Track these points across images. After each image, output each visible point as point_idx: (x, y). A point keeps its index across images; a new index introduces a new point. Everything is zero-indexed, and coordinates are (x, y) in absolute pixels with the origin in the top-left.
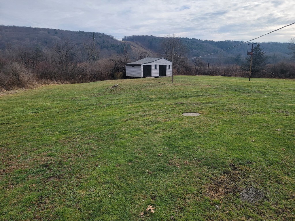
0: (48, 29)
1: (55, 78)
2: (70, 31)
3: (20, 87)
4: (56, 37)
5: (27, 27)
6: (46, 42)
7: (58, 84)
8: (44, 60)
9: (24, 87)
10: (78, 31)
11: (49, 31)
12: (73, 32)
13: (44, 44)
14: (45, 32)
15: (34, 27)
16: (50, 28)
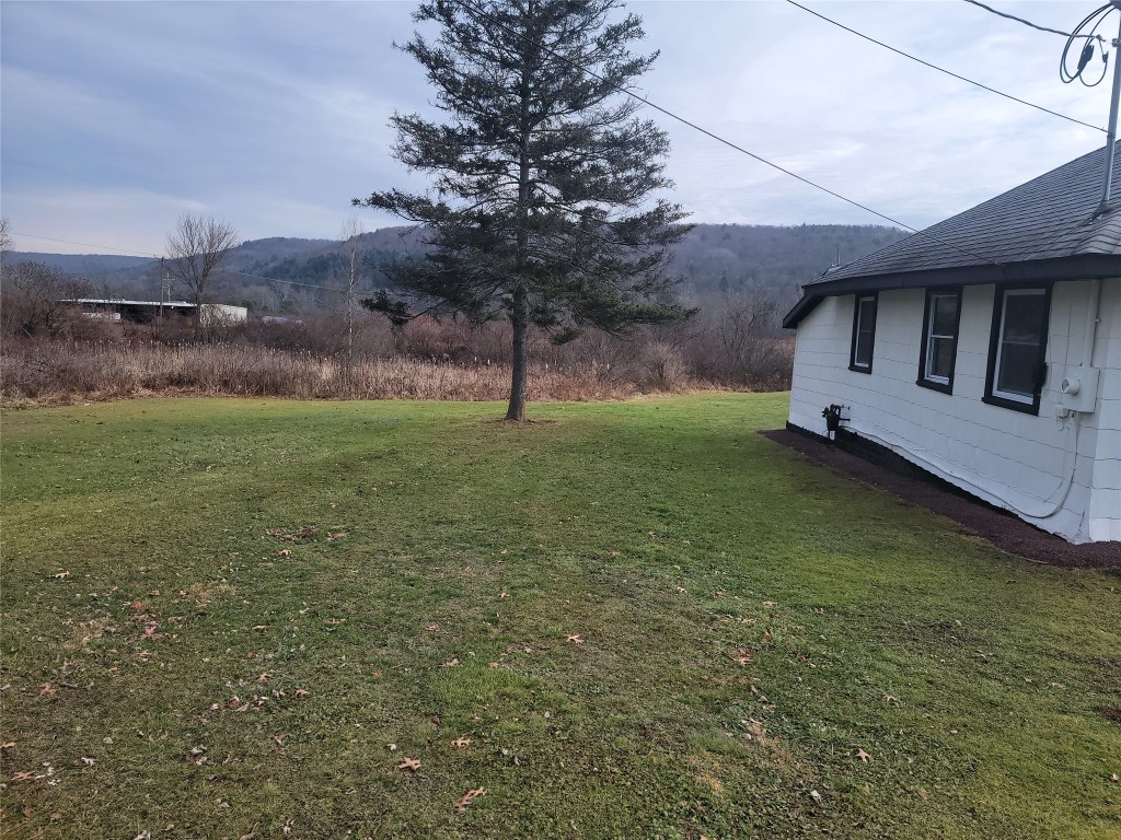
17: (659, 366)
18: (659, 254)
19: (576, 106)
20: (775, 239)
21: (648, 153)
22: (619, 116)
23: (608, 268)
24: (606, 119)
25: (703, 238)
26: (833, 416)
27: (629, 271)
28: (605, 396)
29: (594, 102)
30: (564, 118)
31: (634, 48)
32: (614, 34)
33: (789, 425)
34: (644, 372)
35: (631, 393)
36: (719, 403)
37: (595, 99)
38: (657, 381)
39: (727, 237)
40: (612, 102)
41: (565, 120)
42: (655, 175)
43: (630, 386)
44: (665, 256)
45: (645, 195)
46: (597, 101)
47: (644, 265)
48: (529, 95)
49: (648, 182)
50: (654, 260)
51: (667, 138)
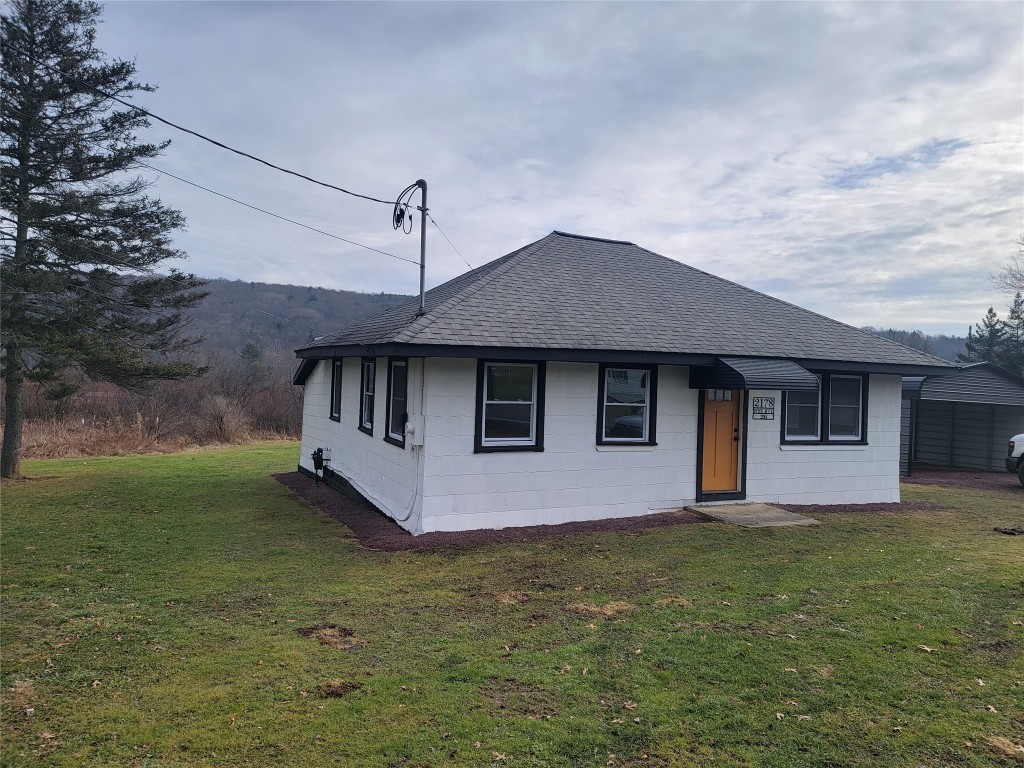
0: (290, 288)
1: (287, 429)
2: (353, 294)
3: (222, 442)
4: (311, 311)
5: (228, 281)
6: (279, 326)
7: (291, 440)
8: (267, 389)
9: (228, 441)
10: (379, 293)
11: (291, 291)
12: (362, 296)
13: (272, 331)
14: (280, 296)
15: (249, 282)
16: (296, 283)
17: (219, 419)
18: (177, 317)
19: (77, 176)
20: (357, 304)
21: (164, 226)
22: (129, 191)
23: (119, 326)
24: (116, 191)
25: (290, 298)
26: (318, 458)
27: (146, 330)
28: (148, 448)
29: (99, 176)
30: (66, 184)
31: (140, 136)
32: (119, 120)
33: (300, 467)
34: (201, 425)
35: (187, 444)
36: (260, 451)
37: (103, 172)
38: (218, 432)
39: (313, 298)
40: (119, 178)
41: (68, 187)
42: (164, 247)
43: (181, 439)
44: (183, 317)
45: (159, 263)
46: (103, 175)
47: (160, 325)
48: (28, 160)
49: (159, 251)
50: (171, 321)
51: (182, 215)
